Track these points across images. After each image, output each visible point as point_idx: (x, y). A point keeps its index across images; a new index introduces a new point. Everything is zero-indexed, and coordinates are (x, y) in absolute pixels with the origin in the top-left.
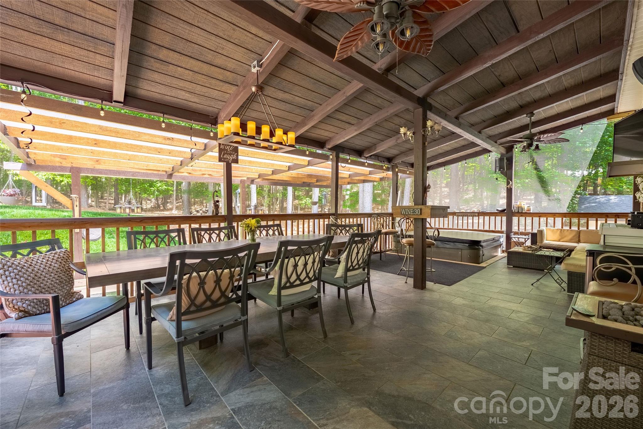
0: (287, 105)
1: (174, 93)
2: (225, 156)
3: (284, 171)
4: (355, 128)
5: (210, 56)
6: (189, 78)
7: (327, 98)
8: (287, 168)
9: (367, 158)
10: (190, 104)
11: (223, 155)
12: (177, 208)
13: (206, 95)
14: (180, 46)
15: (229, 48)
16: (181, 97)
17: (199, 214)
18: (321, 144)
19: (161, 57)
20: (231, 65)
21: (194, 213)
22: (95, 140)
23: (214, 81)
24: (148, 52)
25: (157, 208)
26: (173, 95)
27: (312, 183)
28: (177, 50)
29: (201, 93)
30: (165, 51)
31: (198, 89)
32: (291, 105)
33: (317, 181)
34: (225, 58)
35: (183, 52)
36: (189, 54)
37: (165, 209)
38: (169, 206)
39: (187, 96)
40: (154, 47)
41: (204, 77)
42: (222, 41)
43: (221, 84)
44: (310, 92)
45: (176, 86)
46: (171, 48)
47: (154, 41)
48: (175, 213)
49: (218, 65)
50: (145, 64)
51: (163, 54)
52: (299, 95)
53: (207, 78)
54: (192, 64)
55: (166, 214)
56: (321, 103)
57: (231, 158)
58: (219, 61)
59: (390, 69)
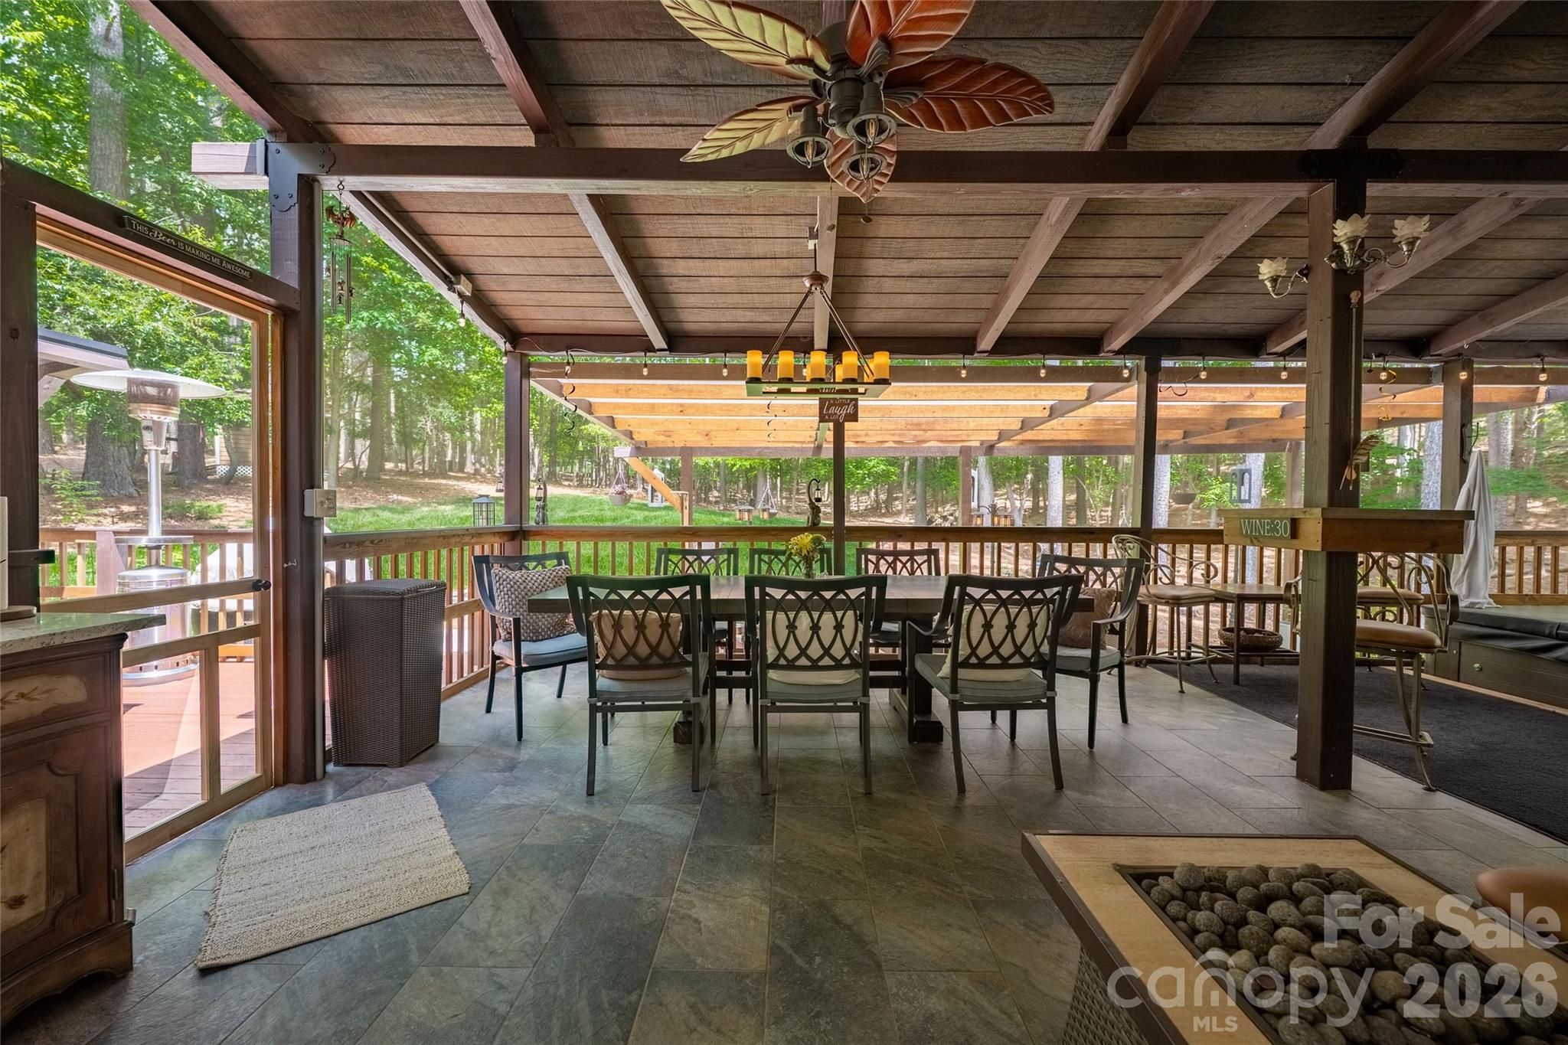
0: (936, 280)
1: (730, 315)
2: (832, 410)
3: (1044, 421)
4: (1166, 285)
5: (740, 247)
6: (735, 289)
7: (1022, 241)
8: (1048, 410)
9: (1284, 355)
10: (762, 326)
11: (828, 409)
12: (911, 510)
13: (775, 305)
14: (695, 248)
15: (759, 225)
16: (742, 320)
17: (947, 525)
18: (1089, 343)
19: (681, 272)
20: (780, 247)
21: (938, 522)
22: (681, 405)
23: (772, 281)
24: (664, 271)
25: (875, 510)
26: (730, 319)
27: (1172, 441)
28: (694, 255)
29: (767, 306)
30: (681, 263)
31: (757, 300)
32: (942, 280)
33: (1186, 435)
34: (763, 240)
35: (702, 255)
36: (712, 255)
37: (889, 513)
38: (898, 505)
39: (749, 315)
40: (666, 262)
41: (753, 279)
42: (743, 219)
43: (786, 281)
44: (965, 242)
45: (725, 306)
46: (686, 255)
47: (662, 255)
48: (905, 520)
49: (761, 256)
50: (671, 288)
51: (682, 267)
52: (945, 254)
53: (759, 279)
54: (722, 267)
55: (888, 521)
56: (1014, 254)
57: (843, 412)
58: (759, 248)
59: (1120, 128)
